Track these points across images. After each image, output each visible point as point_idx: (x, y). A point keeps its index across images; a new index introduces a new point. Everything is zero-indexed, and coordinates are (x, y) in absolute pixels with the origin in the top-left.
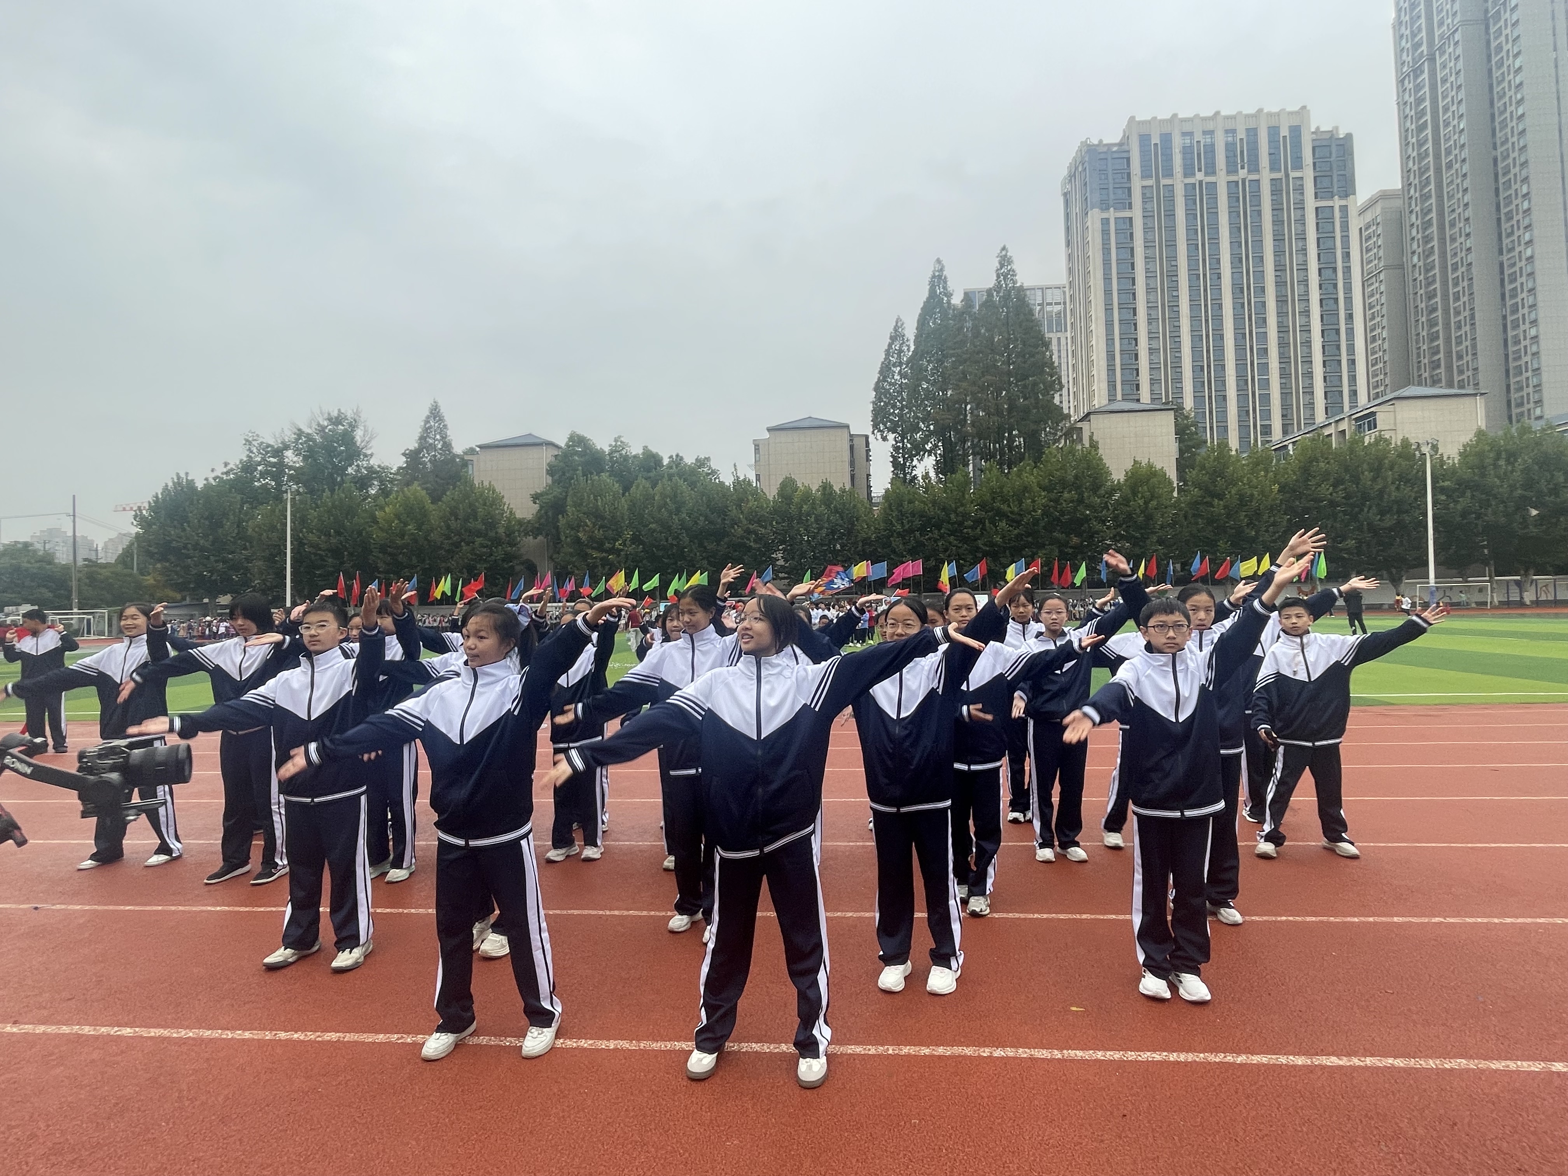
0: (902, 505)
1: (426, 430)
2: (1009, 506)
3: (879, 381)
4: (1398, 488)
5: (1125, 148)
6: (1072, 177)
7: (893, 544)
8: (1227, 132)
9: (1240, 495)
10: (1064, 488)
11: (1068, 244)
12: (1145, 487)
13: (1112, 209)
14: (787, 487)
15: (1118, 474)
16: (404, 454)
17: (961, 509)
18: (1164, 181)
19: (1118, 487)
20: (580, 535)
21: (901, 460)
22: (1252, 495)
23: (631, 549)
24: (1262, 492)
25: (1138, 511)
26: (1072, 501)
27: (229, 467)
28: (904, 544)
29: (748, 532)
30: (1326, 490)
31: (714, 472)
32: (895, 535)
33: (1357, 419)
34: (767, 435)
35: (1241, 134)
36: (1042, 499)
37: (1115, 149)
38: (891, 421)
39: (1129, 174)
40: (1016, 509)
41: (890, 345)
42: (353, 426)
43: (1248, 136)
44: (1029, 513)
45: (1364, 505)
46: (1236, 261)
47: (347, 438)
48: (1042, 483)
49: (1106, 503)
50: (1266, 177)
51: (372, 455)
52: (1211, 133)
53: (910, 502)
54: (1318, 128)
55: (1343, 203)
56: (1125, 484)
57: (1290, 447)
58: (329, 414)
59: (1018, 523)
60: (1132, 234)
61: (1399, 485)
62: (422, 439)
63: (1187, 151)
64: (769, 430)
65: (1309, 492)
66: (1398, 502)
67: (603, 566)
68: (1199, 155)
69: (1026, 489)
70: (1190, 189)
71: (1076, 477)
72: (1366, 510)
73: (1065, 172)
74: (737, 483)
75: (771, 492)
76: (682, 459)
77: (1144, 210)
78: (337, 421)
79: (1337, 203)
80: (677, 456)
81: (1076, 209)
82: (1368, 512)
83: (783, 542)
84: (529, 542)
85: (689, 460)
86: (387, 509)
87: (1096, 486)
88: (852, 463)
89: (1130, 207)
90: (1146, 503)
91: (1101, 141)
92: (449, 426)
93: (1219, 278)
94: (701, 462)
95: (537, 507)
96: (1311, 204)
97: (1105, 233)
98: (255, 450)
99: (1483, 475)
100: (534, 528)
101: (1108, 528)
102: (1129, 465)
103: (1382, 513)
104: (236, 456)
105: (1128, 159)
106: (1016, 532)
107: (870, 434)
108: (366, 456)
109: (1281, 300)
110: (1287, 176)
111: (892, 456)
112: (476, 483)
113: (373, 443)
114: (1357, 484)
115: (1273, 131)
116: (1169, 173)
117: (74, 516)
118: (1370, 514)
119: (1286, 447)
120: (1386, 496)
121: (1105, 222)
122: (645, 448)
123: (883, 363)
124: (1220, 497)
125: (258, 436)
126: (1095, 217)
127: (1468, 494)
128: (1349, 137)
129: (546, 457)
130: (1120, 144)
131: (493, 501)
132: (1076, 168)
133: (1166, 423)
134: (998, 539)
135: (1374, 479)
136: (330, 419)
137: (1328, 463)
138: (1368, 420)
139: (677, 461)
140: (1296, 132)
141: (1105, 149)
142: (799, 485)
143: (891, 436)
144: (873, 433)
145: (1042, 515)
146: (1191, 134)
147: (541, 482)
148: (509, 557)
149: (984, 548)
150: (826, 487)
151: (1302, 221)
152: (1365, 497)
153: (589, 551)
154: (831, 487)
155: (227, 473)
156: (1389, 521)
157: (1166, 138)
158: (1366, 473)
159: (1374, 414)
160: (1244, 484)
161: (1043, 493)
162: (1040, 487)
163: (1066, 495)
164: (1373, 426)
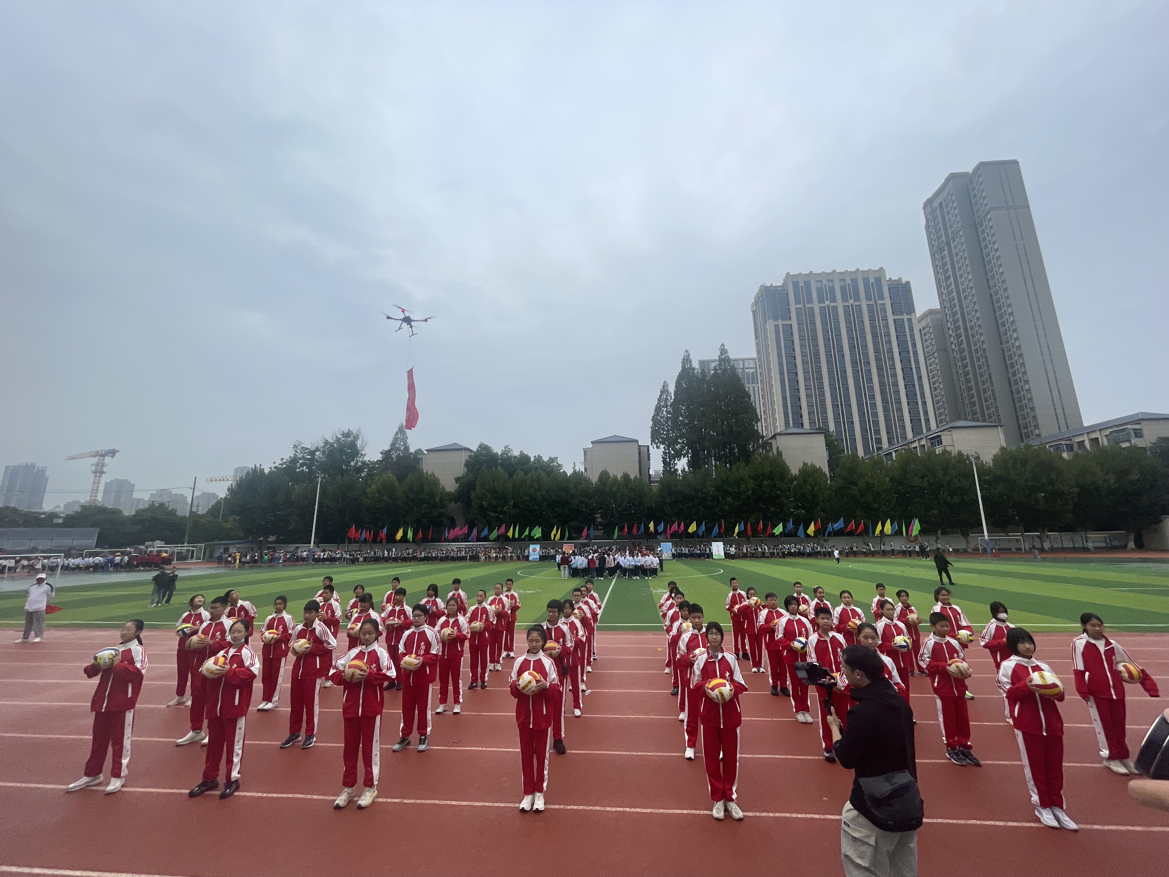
0: (670, 487)
1: (396, 440)
2: (733, 488)
3: (654, 416)
4: (959, 481)
5: (785, 288)
6: (756, 303)
7: (665, 510)
8: (840, 280)
9: (866, 483)
10: (764, 479)
11: (756, 337)
12: (811, 479)
13: (780, 320)
14: (604, 476)
15: (795, 471)
16: (381, 453)
17: (704, 490)
18: (808, 306)
19: (796, 478)
20: (484, 503)
21: (668, 460)
22: (874, 484)
23: (513, 511)
24: (880, 482)
25: (808, 492)
26: (769, 486)
27: (284, 461)
29: (581, 502)
30: (917, 481)
31: (560, 465)
32: (667, 505)
33: (930, 439)
34: (591, 446)
35: (848, 281)
36: (751, 484)
37: (780, 289)
38: (662, 438)
39: (788, 302)
40: (737, 490)
41: (660, 396)
42: (356, 438)
43: (852, 282)
44: (745, 493)
45: (940, 489)
46: (852, 347)
47: (353, 446)
48: (751, 475)
49: (789, 487)
50: (864, 304)
51: (365, 455)
52: (832, 281)
53: (675, 486)
54: (890, 278)
55: (909, 317)
56: (799, 476)
57: (894, 453)
58: (343, 432)
59: (738, 498)
60: (792, 333)
61: (959, 478)
62: (393, 444)
63: (819, 291)
64: (592, 442)
65: (907, 482)
66: (961, 488)
67: (496, 522)
68: (826, 292)
69: (741, 479)
70: (822, 309)
71: (770, 472)
72: (941, 493)
73: (753, 301)
74: (575, 473)
75: (594, 478)
76: (541, 457)
77: (798, 320)
78: (347, 435)
79: (905, 317)
80: (539, 456)
81: (760, 320)
82: (943, 494)
83: (600, 508)
84: (452, 506)
85: (546, 459)
86: (373, 487)
87: (782, 478)
88: (640, 462)
89: (790, 319)
90: (813, 488)
91: (771, 285)
92: (408, 438)
93: (843, 356)
94: (552, 460)
95: (458, 485)
96: (891, 318)
97: (777, 332)
98: (299, 451)
99: (1008, 473)
100: (455, 497)
101: (791, 501)
102: (801, 465)
103: (951, 495)
104: (288, 454)
105: (787, 294)
106: (737, 503)
107: (649, 445)
108: (362, 455)
109: (880, 368)
110: (876, 303)
111: (663, 458)
112: (425, 471)
113: (366, 448)
114: (935, 477)
115: (866, 280)
116: (810, 301)
117: (194, 489)
118: (945, 495)
119: (891, 453)
120: (952, 485)
121: (777, 326)
122: (521, 452)
123: (656, 405)
124: (855, 484)
125: (301, 443)
126: (770, 325)
128: (908, 283)
129: (464, 457)
130: (782, 286)
131: (434, 482)
132: (759, 298)
133: (820, 441)
134: (727, 508)
135: (944, 475)
136: (343, 434)
137: (917, 465)
138: (937, 440)
139: (539, 459)
140: (878, 280)
141: (774, 289)
142: (611, 475)
143: (662, 446)
144: (651, 444)
145: (752, 494)
146: (821, 281)
147: (460, 470)
148: (441, 515)
149: (719, 513)
150: (626, 476)
151: (887, 326)
152: (940, 485)
153: (488, 512)
154: (629, 476)
155: (282, 464)
156: (956, 499)
157: (808, 284)
158: (939, 471)
159: (939, 436)
160: (868, 477)
161: (752, 481)
162: (750, 477)
163: (766, 483)
164: (940, 443)
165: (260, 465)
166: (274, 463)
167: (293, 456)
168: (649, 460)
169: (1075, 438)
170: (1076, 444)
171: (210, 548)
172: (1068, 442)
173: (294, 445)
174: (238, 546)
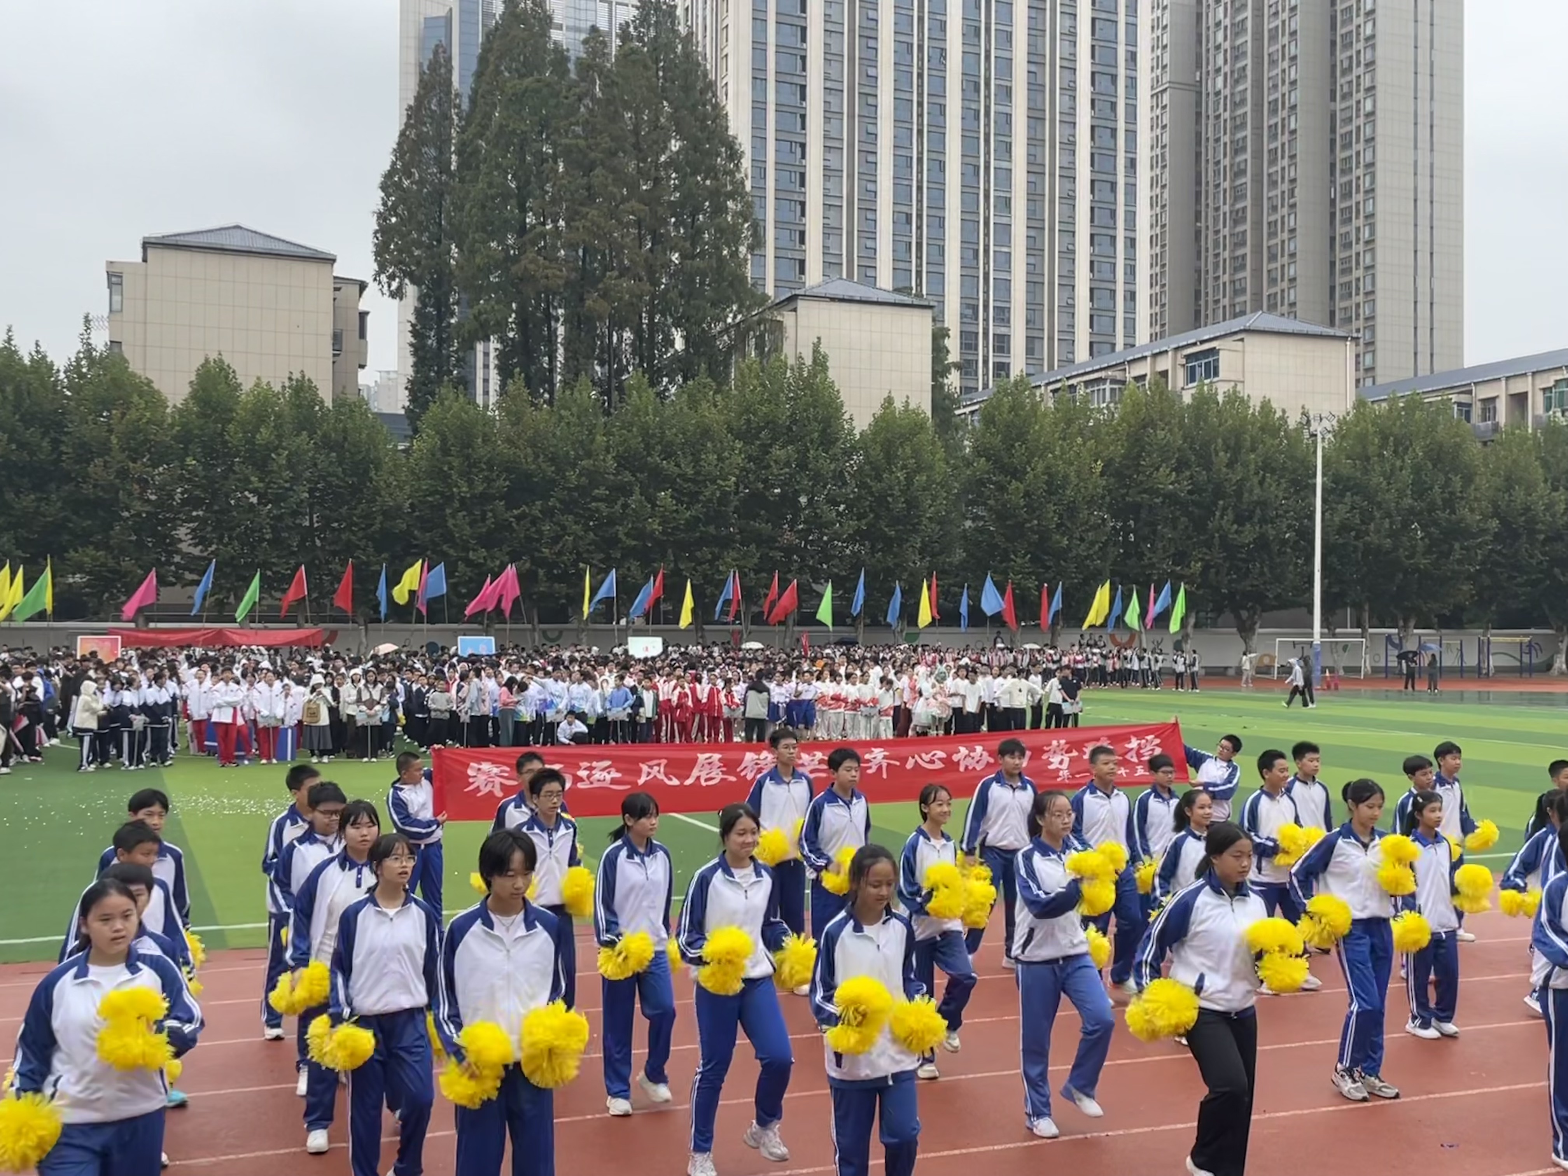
0: (469, 446)
2: (678, 465)
3: (392, 172)
9: (1049, 475)
10: (775, 439)
12: (908, 450)
14: (214, 384)
15: (860, 420)
17: (586, 463)
19: (862, 443)
21: (434, 342)
22: (1066, 477)
24: (1078, 473)
25: (897, 493)
26: (788, 464)
28: (471, 524)
30: (1164, 478)
32: (457, 504)
33: (1183, 356)
36: (736, 455)
38: (414, 260)
40: (690, 471)
44: (714, 482)
45: (1215, 504)
48: (734, 424)
49: (841, 472)
56: (873, 440)
59: (694, 497)
61: (1264, 477)
64: (143, 244)
65: (1141, 477)
66: (1263, 504)
69: (706, 433)
71: (793, 419)
72: (1218, 514)
82: (1222, 517)
88: (337, 340)
90: (909, 478)
99: (1366, 471)
103: (1240, 520)
107: (368, 279)
114: (1208, 469)
118: (1223, 522)
120: (1246, 495)
124: (1017, 474)
127: (1348, 499)
133: (919, 330)
135: (1230, 465)
138: (1206, 362)
143: (412, 292)
144: (375, 279)
145: (737, 484)
150: (300, 388)
152: (1219, 492)
156: (1249, 534)
158: (1221, 454)
159: (1213, 351)
160: (1055, 457)
161: (739, 445)
162: (730, 430)
163: (777, 452)
164: (1213, 370)
168: (362, 334)
169: (1480, 388)
170: (1479, 404)
172: (1464, 398)
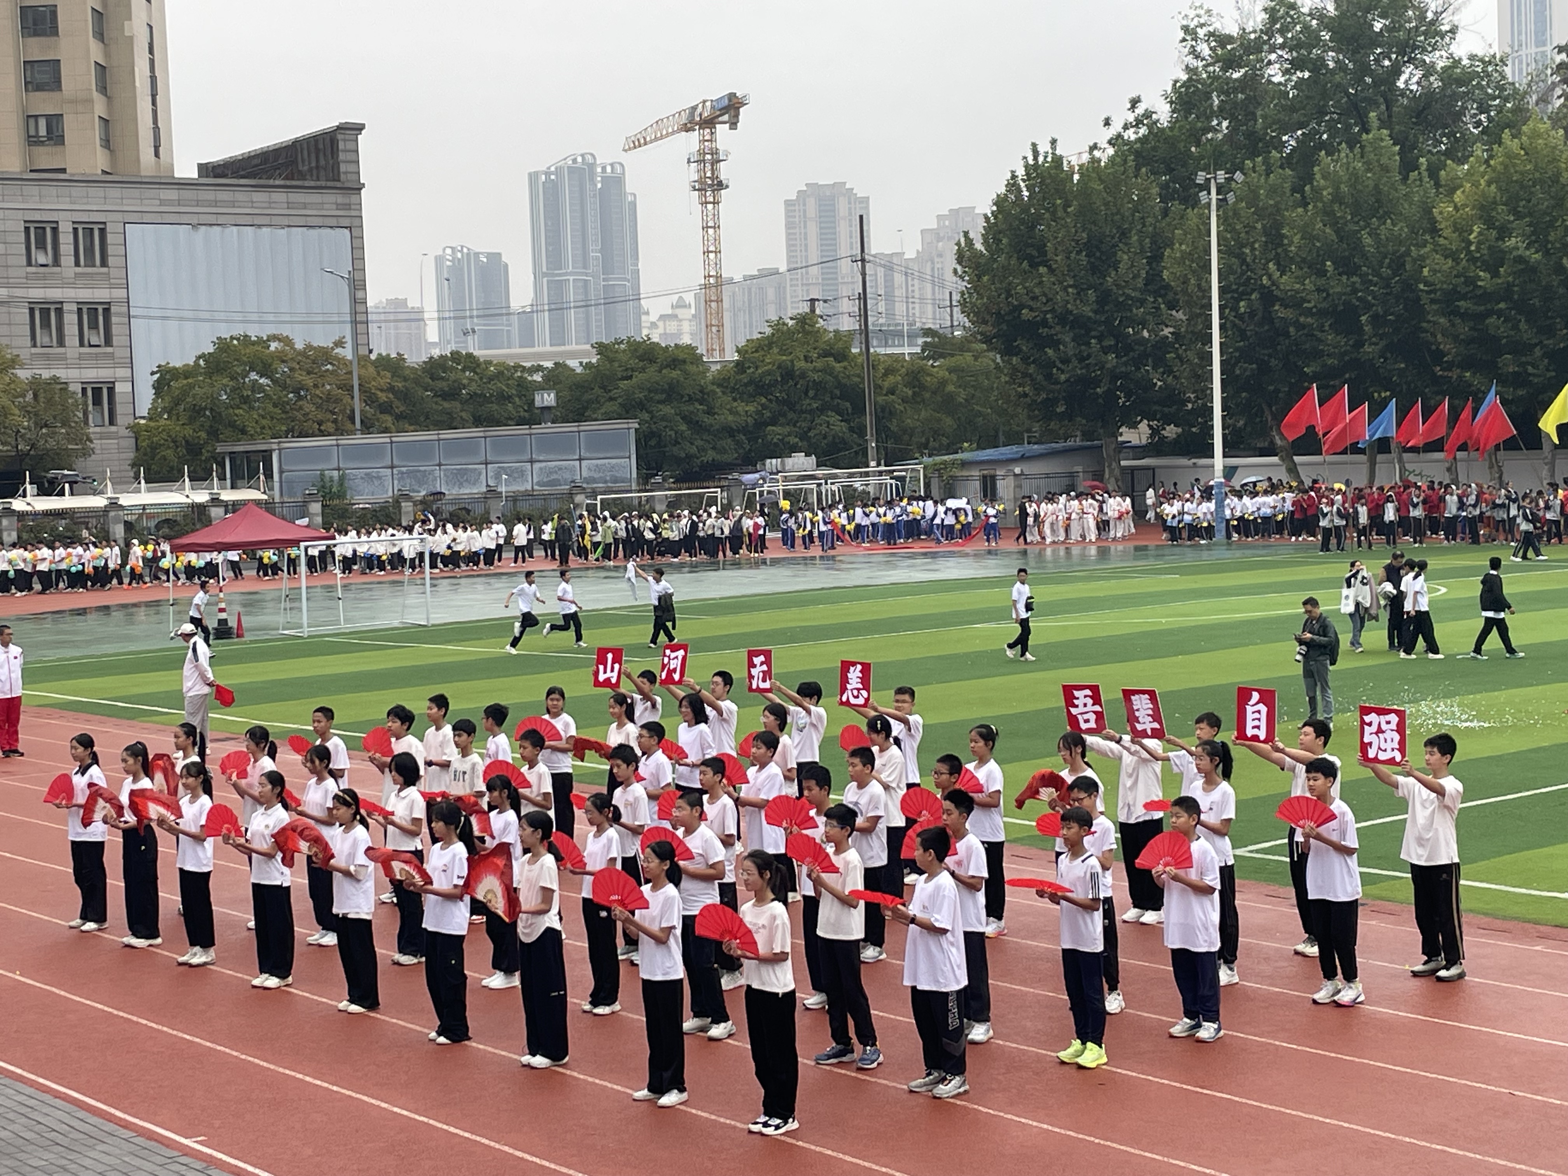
98: (1204, 53)
117: (863, 260)
155: (1136, 125)
165: (1054, 142)
166: (1107, 123)
167: (1184, 77)
171: (940, 476)
173: (1186, 29)
174: (1017, 470)
